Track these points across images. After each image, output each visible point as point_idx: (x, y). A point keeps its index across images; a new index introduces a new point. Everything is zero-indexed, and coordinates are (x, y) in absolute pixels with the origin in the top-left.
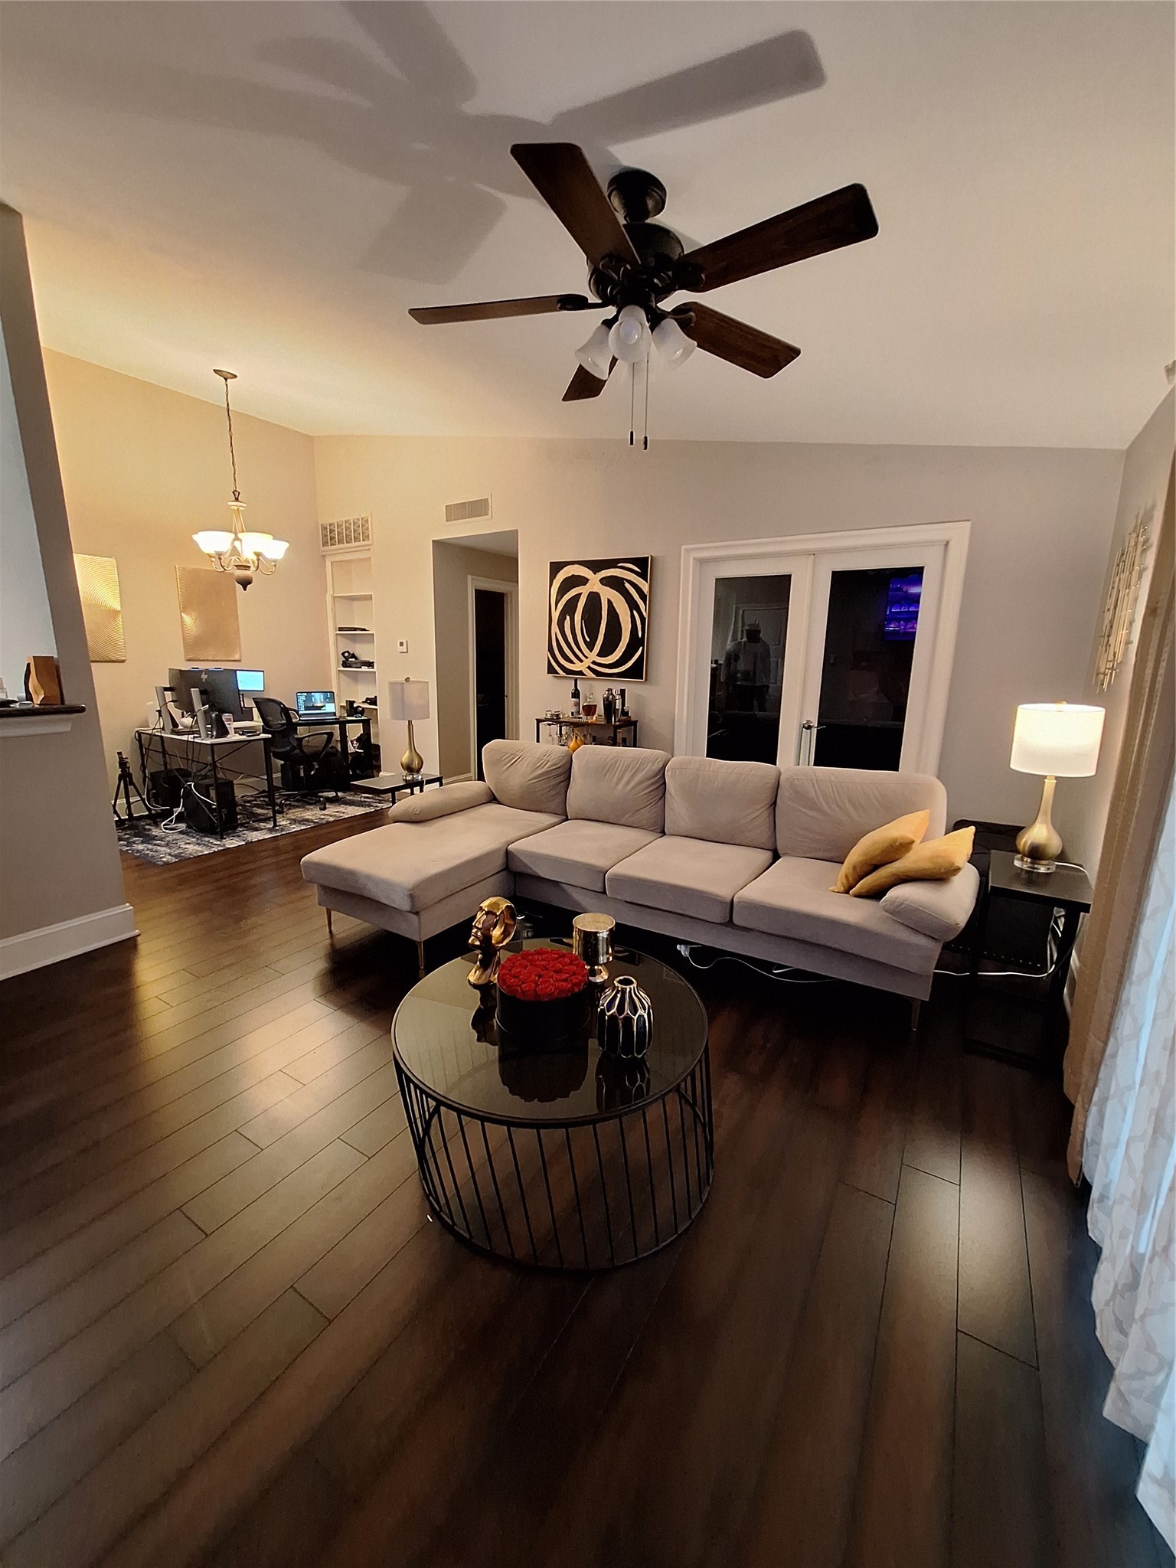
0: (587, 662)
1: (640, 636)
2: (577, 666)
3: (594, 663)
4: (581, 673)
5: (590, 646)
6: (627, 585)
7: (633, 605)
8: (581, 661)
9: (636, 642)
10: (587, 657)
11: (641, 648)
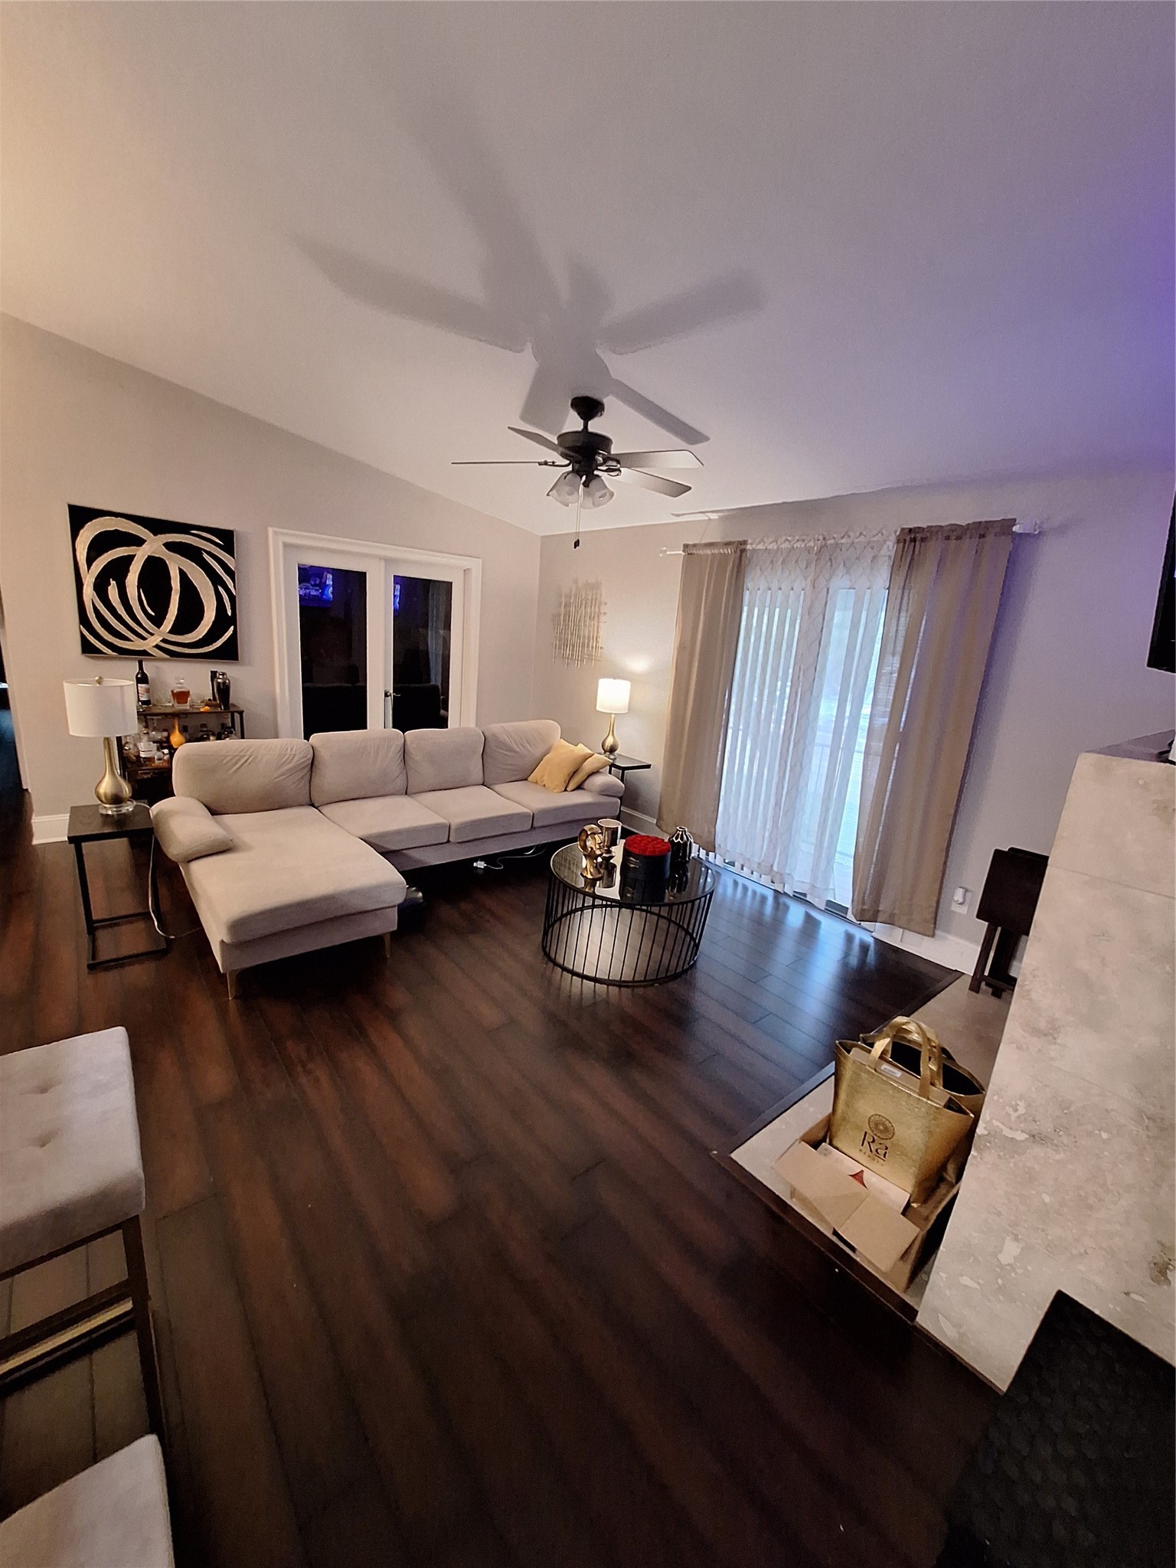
0: (156, 640)
1: (230, 614)
2: (136, 644)
3: (164, 641)
4: (144, 653)
5: (158, 621)
6: (205, 556)
7: (216, 580)
8: (144, 639)
9: (224, 621)
10: (152, 634)
11: (232, 628)
